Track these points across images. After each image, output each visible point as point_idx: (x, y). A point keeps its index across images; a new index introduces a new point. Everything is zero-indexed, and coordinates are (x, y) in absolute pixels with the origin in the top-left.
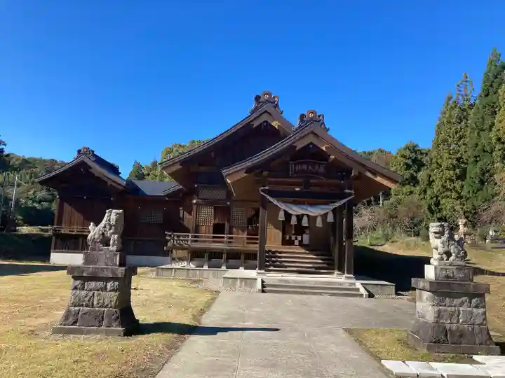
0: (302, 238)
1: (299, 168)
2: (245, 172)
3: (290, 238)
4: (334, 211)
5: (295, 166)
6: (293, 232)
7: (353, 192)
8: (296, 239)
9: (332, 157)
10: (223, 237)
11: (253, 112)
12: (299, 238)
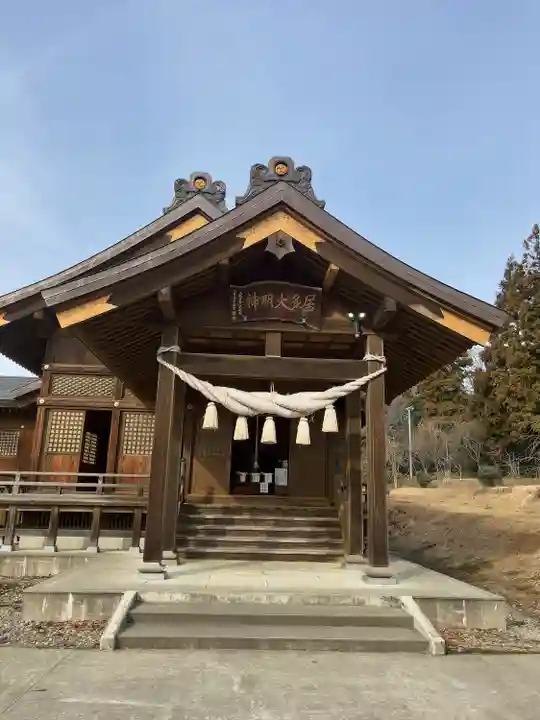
0: (273, 477)
1: (254, 301)
2: (109, 302)
3: (249, 478)
4: (340, 404)
5: (245, 296)
6: (256, 464)
7: (382, 358)
8: (262, 479)
9: (333, 267)
10: (95, 480)
11: (167, 212)
12: (268, 477)
